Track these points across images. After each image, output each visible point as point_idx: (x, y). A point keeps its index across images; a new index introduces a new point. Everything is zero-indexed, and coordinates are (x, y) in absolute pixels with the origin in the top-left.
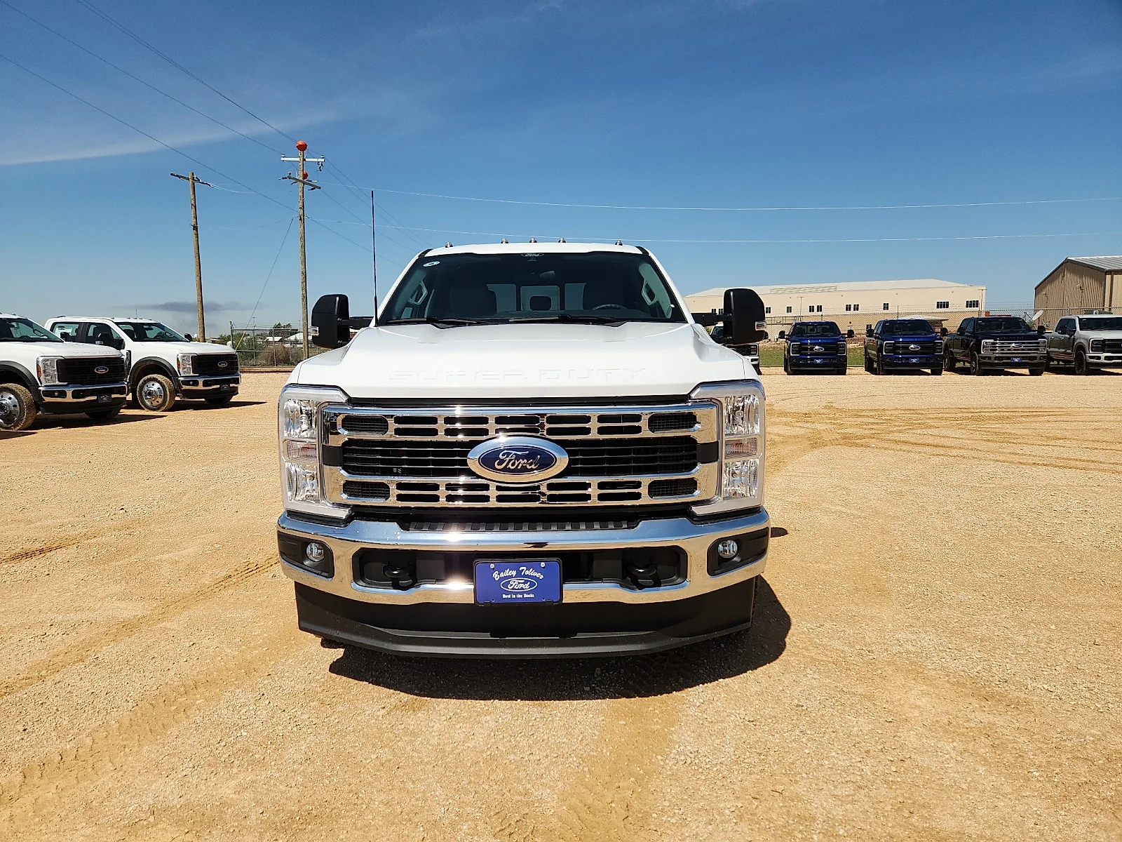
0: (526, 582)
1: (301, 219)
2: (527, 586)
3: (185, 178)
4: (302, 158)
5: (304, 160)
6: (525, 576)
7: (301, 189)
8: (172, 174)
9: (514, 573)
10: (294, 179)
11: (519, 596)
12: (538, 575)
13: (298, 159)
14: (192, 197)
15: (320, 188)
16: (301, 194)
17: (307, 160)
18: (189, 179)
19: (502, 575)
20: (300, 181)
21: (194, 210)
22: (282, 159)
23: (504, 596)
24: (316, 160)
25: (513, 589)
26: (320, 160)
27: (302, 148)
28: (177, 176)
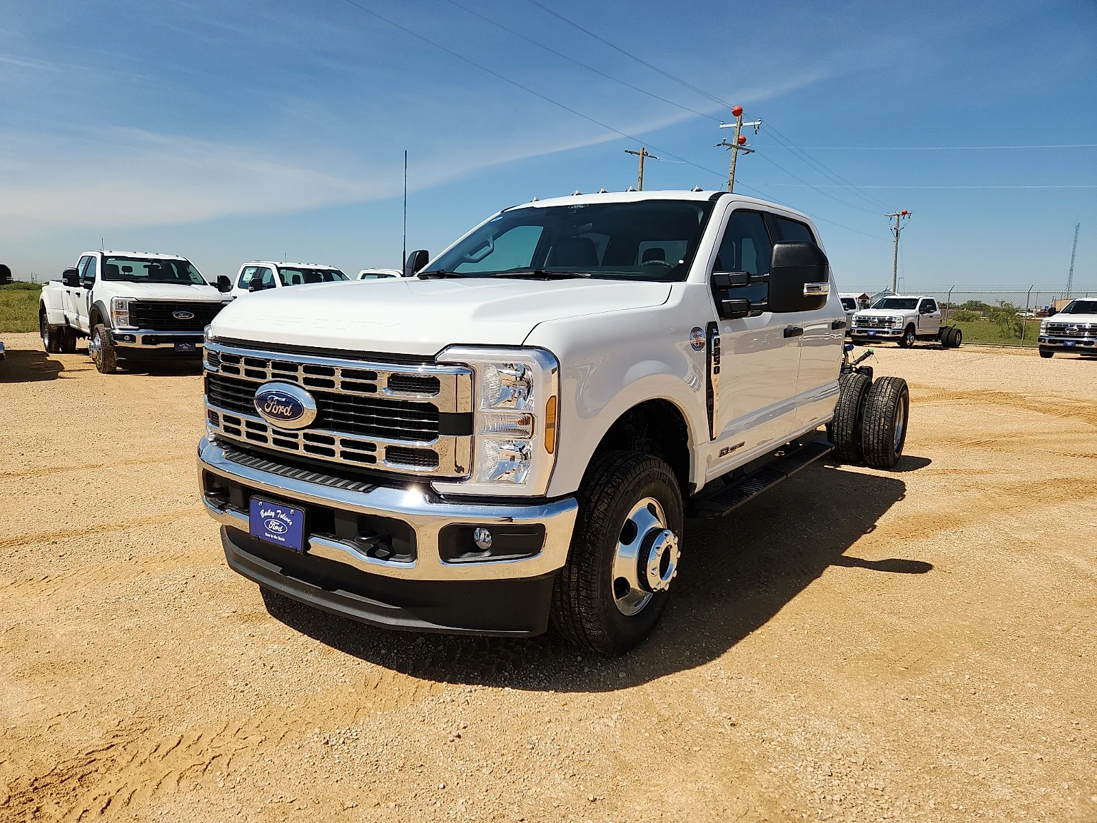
0: (279, 526)
1: (730, 184)
2: (280, 529)
3: (636, 153)
4: (739, 123)
5: (742, 124)
6: (281, 520)
7: (734, 155)
8: (626, 151)
9: (273, 514)
10: (727, 145)
11: (275, 537)
12: (289, 521)
13: (735, 125)
14: (640, 170)
15: (753, 151)
16: (733, 159)
17: (744, 124)
18: (639, 154)
19: (266, 514)
20: (734, 146)
21: (640, 182)
22: (721, 126)
23: (266, 534)
24: (753, 123)
25: (272, 529)
26: (756, 123)
27: (738, 113)
28: (630, 152)
